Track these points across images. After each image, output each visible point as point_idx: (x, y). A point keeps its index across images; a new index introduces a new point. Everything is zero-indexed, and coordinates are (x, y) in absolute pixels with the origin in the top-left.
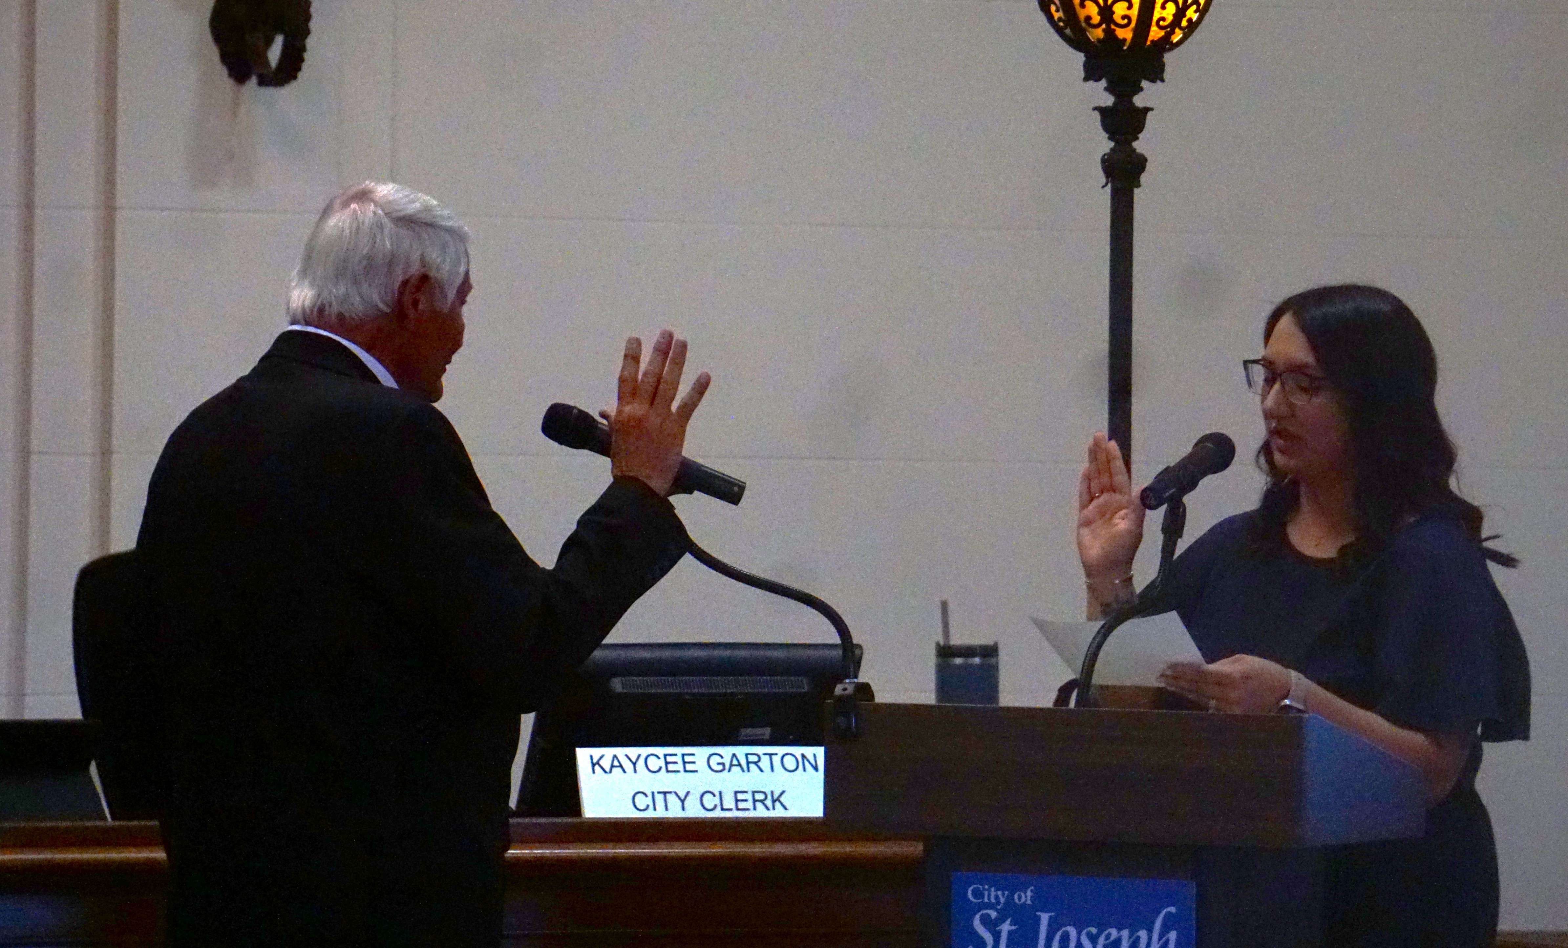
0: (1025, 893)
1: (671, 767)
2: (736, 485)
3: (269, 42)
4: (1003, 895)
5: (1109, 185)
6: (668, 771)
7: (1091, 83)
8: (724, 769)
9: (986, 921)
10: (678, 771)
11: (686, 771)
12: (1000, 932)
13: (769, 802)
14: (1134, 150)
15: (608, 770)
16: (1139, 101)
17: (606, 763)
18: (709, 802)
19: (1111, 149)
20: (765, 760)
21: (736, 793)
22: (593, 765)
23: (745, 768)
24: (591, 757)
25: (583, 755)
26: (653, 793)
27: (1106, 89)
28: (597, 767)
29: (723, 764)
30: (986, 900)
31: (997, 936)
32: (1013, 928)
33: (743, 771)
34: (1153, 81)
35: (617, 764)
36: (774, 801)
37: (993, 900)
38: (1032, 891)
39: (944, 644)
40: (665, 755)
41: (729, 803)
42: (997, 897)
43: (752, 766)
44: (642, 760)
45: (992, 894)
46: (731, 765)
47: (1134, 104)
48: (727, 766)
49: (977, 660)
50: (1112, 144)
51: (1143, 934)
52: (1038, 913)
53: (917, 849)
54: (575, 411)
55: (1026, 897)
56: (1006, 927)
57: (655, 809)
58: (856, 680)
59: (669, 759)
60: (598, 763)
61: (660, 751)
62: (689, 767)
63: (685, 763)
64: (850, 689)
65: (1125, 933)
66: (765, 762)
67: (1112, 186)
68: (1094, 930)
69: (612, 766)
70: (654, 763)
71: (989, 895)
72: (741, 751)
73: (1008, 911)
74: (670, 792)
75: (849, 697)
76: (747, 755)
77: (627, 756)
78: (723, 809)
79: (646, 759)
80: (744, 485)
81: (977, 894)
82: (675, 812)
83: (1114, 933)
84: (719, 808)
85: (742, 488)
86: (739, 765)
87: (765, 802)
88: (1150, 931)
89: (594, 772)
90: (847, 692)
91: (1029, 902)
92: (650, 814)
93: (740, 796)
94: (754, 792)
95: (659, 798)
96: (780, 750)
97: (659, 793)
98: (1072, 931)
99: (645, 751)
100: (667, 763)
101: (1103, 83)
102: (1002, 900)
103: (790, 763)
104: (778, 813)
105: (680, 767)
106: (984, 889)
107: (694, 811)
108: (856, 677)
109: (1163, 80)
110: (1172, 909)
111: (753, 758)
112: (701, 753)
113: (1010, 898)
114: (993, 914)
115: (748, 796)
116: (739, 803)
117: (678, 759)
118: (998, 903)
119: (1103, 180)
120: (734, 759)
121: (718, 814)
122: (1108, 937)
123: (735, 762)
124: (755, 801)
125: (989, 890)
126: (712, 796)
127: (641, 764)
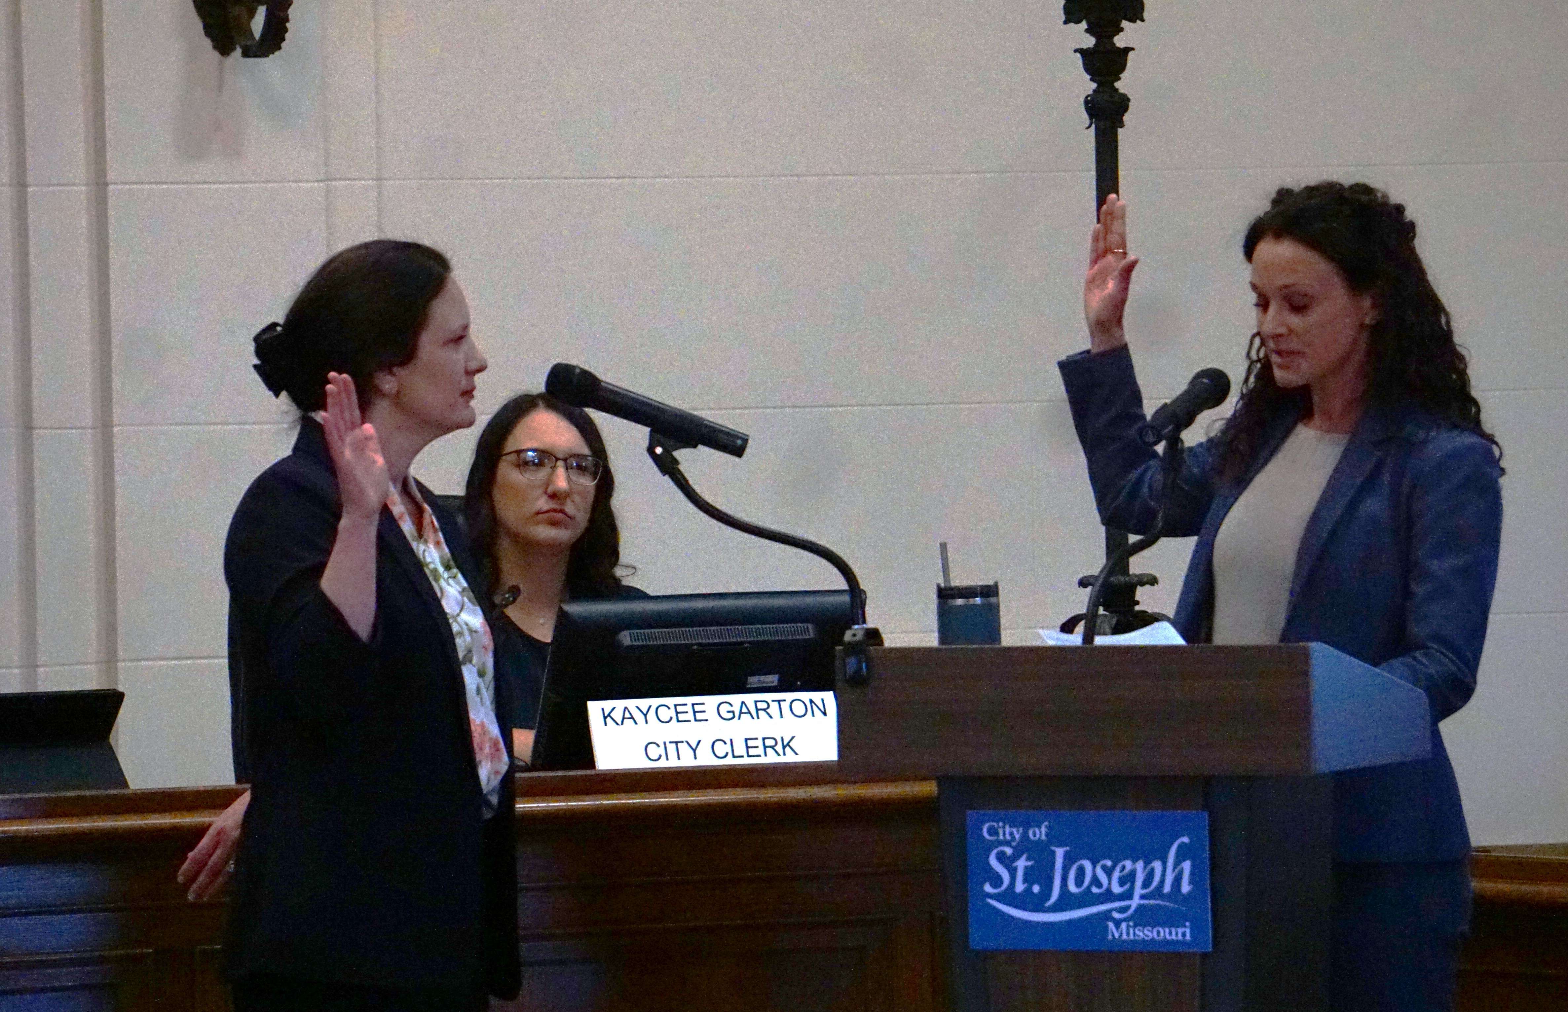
0: (1039, 827)
1: (682, 717)
2: (740, 438)
3: (252, 13)
4: (1018, 832)
5: (1093, 126)
6: (678, 721)
7: (1072, 25)
8: (734, 717)
9: (1001, 858)
10: (689, 721)
11: (696, 720)
12: (1015, 869)
13: (779, 748)
14: (1116, 90)
15: (620, 723)
16: (1120, 41)
17: (617, 715)
18: (721, 749)
19: (1094, 91)
20: (774, 707)
21: (746, 740)
22: (605, 718)
23: (755, 715)
24: (603, 709)
25: (595, 708)
26: (665, 743)
27: (1087, 31)
28: (609, 719)
29: (733, 712)
30: (1001, 837)
31: (1013, 872)
32: (1029, 863)
33: (753, 718)
34: (1132, 20)
35: (628, 716)
36: (784, 747)
37: (1008, 837)
38: (1046, 827)
39: (945, 586)
40: (676, 706)
41: (740, 749)
42: (1011, 834)
43: (761, 713)
44: (653, 710)
45: (1006, 831)
46: (741, 713)
47: (1114, 44)
48: (737, 714)
49: (978, 600)
50: (1094, 86)
51: (1157, 865)
52: (1053, 848)
53: (929, 788)
54: (578, 371)
55: (1039, 833)
56: (1022, 864)
57: (667, 759)
58: (865, 626)
59: (680, 709)
60: (609, 715)
61: (671, 701)
62: (699, 716)
63: (695, 712)
64: (860, 636)
65: (1140, 865)
66: (774, 709)
67: (1096, 128)
68: (1109, 863)
69: (624, 718)
70: (664, 714)
71: (1004, 833)
72: (750, 698)
73: (1024, 847)
74: (682, 742)
75: (858, 643)
76: (756, 702)
77: (638, 707)
78: (734, 756)
79: (657, 709)
80: (747, 438)
81: (993, 831)
82: (687, 761)
83: (1128, 864)
84: (730, 754)
85: (745, 441)
86: (749, 712)
87: (775, 748)
88: (1164, 864)
89: (606, 724)
90: (856, 639)
91: (1044, 837)
92: (663, 764)
93: (750, 743)
94: (764, 739)
95: (671, 748)
96: (789, 696)
97: (671, 742)
98: (1087, 865)
99: (655, 702)
100: (677, 713)
101: (1084, 25)
102: (1017, 836)
103: (799, 708)
104: (789, 758)
105: (690, 716)
106: (999, 827)
107: (706, 759)
108: (864, 622)
109: (1143, 20)
110: (1185, 839)
111: (761, 705)
112: (710, 702)
113: (1025, 835)
114: (1009, 851)
115: (759, 743)
116: (750, 750)
117: (689, 708)
118: (1013, 839)
119: (1087, 121)
120: (744, 706)
121: (730, 761)
122: (1124, 868)
123: (744, 709)
124: (765, 747)
125: (1004, 827)
126: (723, 743)
127: (651, 715)
